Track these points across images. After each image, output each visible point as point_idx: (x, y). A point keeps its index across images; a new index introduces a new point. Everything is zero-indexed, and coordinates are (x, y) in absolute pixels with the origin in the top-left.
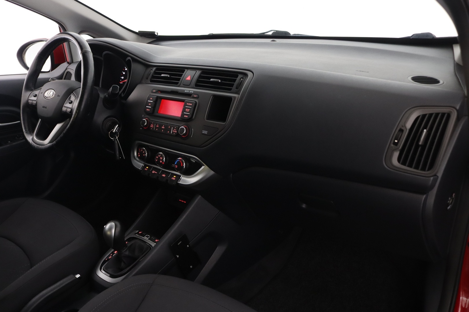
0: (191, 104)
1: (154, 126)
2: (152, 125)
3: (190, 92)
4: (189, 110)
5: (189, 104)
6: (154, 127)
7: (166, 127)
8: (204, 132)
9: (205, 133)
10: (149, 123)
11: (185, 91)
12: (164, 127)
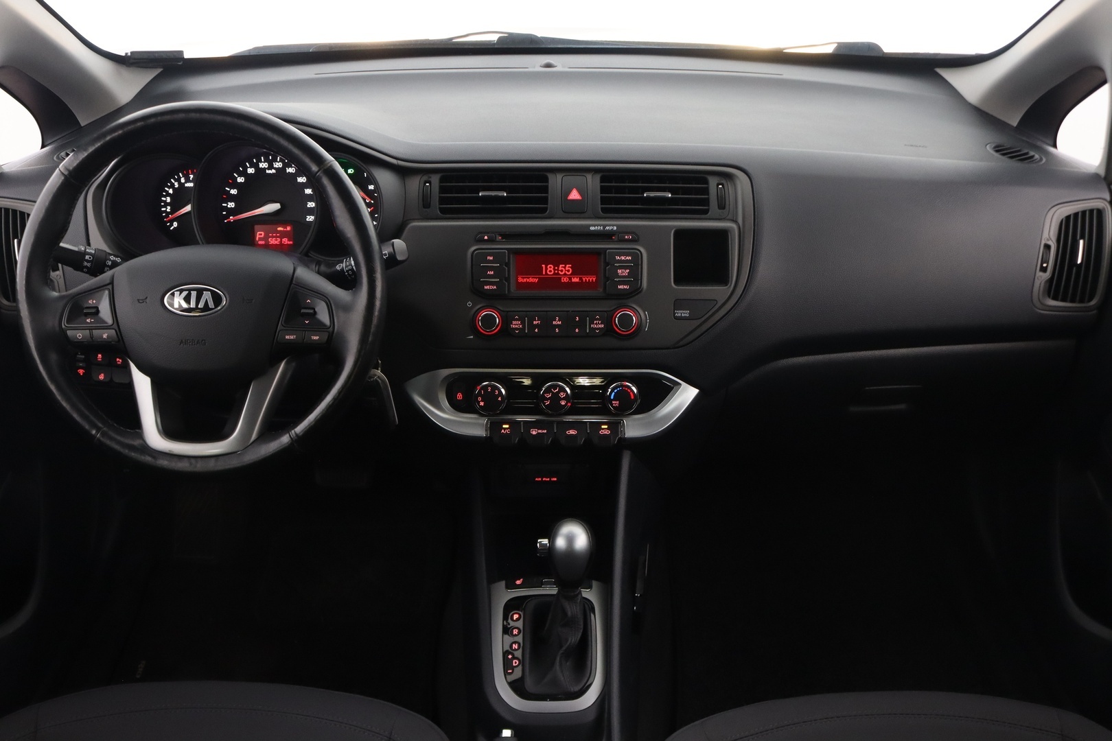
0: (629, 258)
1: (523, 323)
2: (514, 322)
3: (607, 228)
4: (628, 271)
5: (623, 258)
6: (524, 326)
7: (568, 319)
8: (680, 315)
9: (683, 315)
10: (506, 320)
11: (592, 228)
12: (559, 320)
